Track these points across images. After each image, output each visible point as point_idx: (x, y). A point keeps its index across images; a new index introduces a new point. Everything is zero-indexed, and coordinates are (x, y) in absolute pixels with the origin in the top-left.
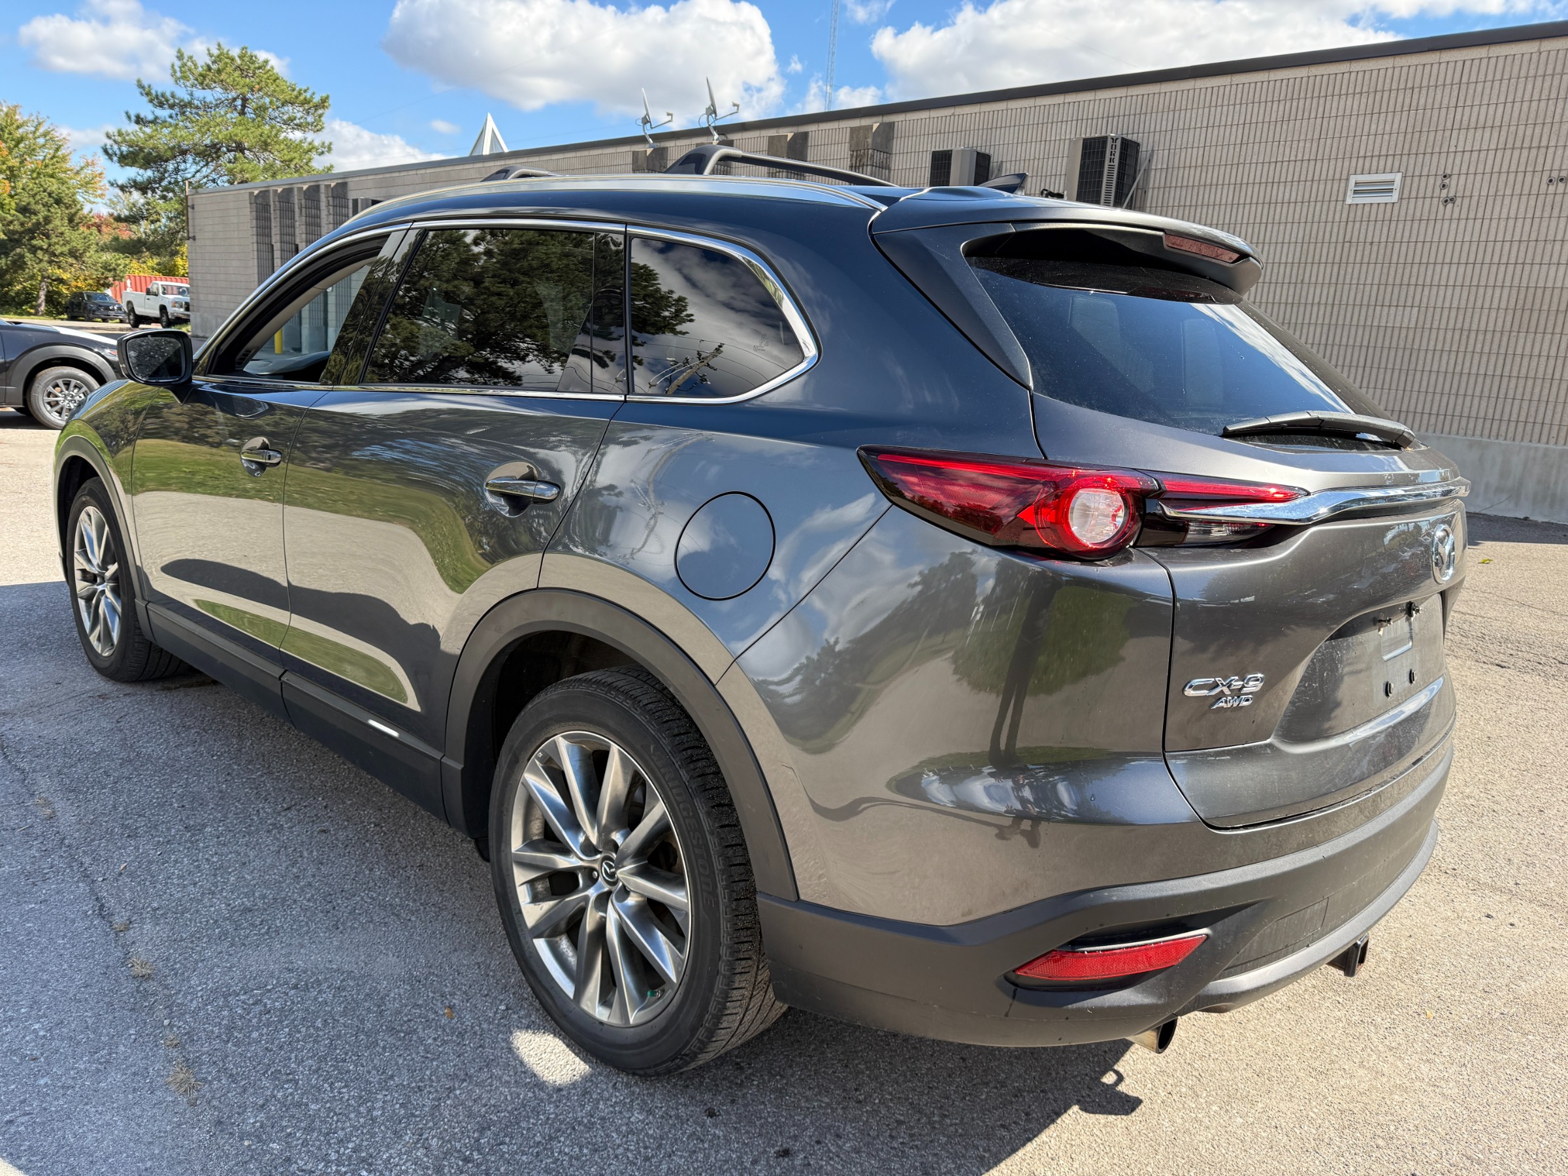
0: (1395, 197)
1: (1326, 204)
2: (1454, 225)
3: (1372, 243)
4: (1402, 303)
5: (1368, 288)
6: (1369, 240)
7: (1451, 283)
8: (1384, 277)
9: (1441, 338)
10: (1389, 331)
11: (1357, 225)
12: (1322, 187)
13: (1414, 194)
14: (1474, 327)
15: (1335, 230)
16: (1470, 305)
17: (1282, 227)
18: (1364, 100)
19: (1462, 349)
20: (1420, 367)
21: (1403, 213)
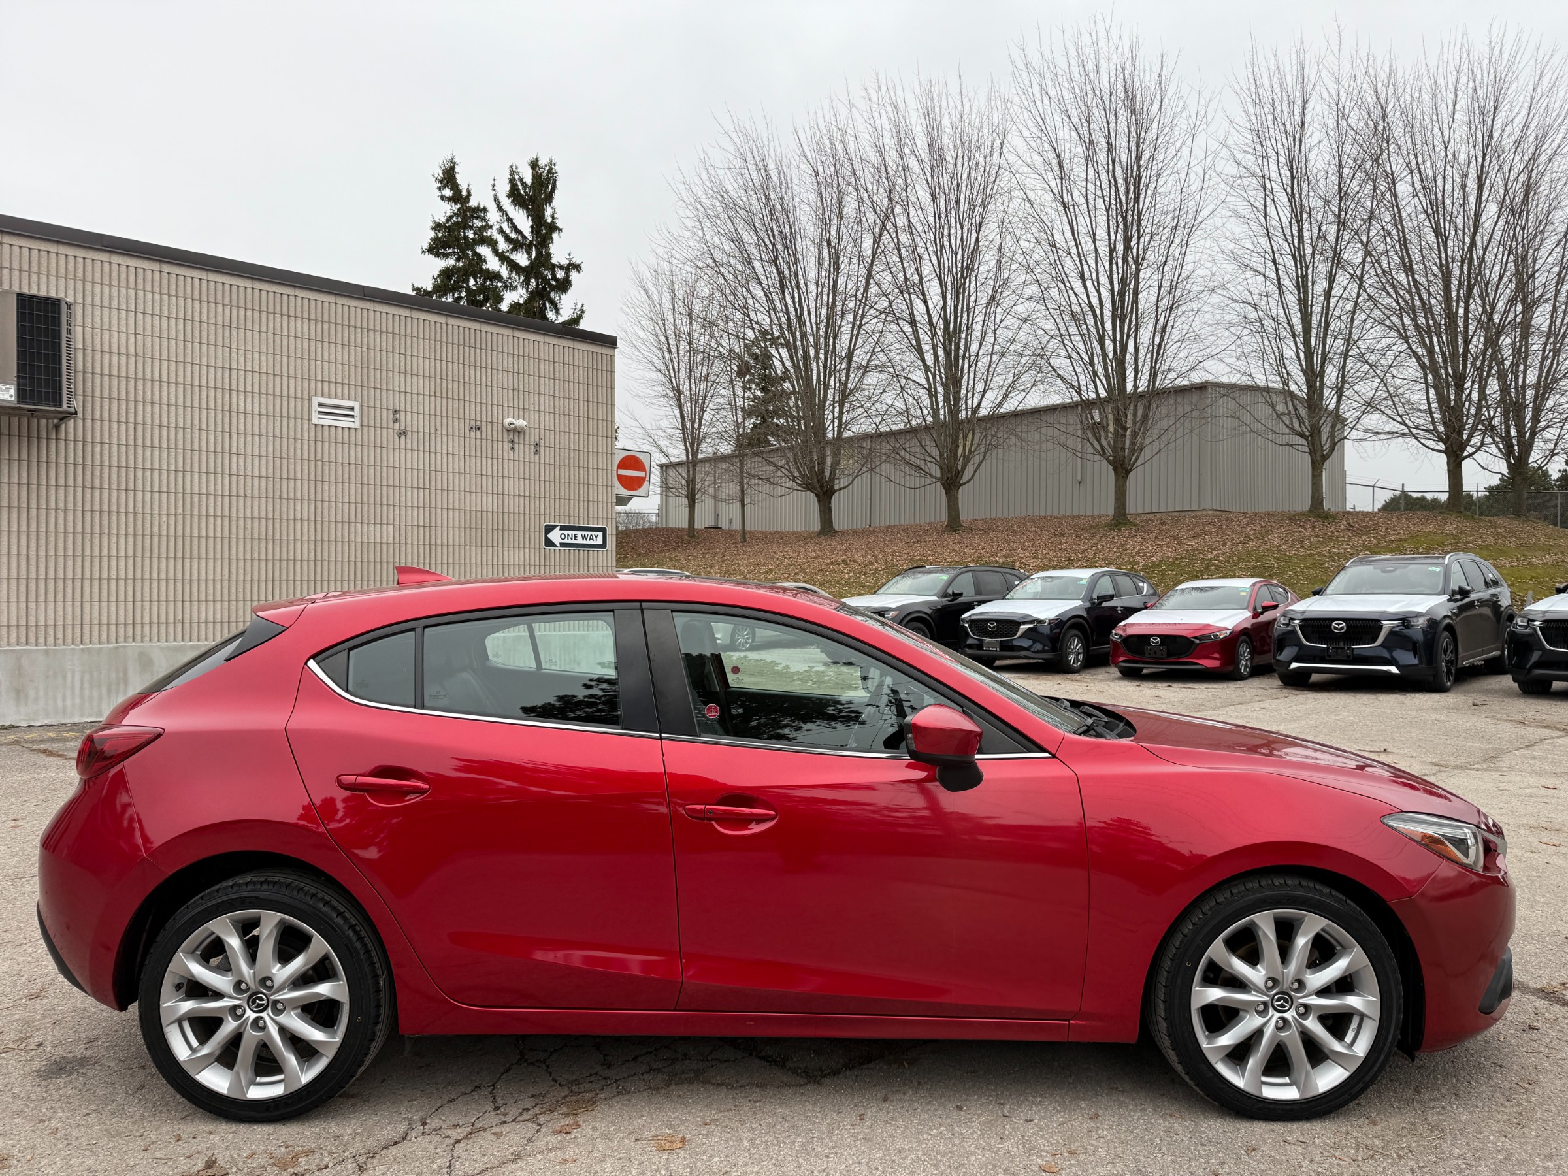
0: (357, 425)
1: (292, 421)
2: (409, 455)
3: (342, 463)
5: (346, 506)
6: (340, 461)
8: (359, 496)
9: (415, 552)
10: (372, 545)
11: (326, 446)
12: (285, 403)
13: (372, 423)
15: (306, 447)
16: (433, 524)
17: (249, 439)
18: (313, 327)
21: (366, 439)
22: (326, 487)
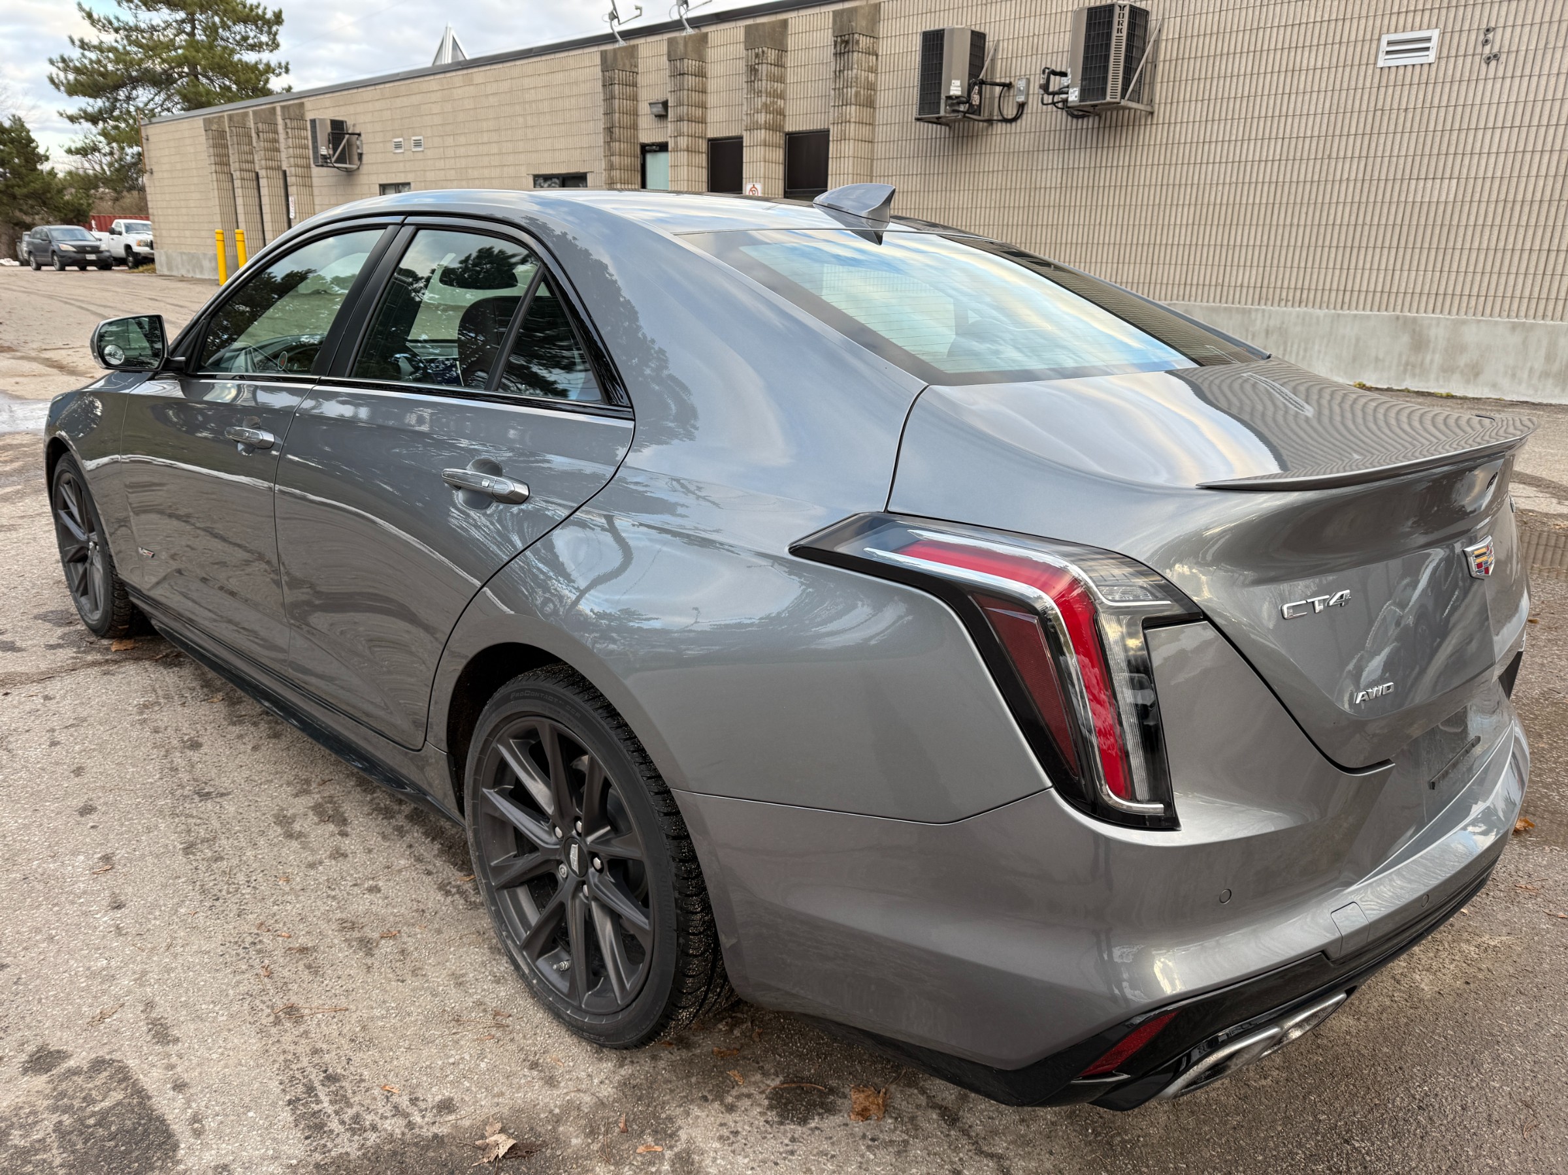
0: (1431, 56)
1: (1356, 68)
2: (1498, 85)
3: (1406, 110)
4: (1439, 175)
5: (1402, 160)
6: (1403, 106)
7: (1494, 150)
8: (1420, 146)
9: (1482, 212)
11: (1390, 90)
12: (1351, 49)
13: (1453, 53)
14: (1520, 198)
15: (1366, 97)
16: (1515, 174)
17: (1307, 97)
19: (1506, 222)
20: (1459, 246)
21: (1441, 74)
22: (1382, 141)
